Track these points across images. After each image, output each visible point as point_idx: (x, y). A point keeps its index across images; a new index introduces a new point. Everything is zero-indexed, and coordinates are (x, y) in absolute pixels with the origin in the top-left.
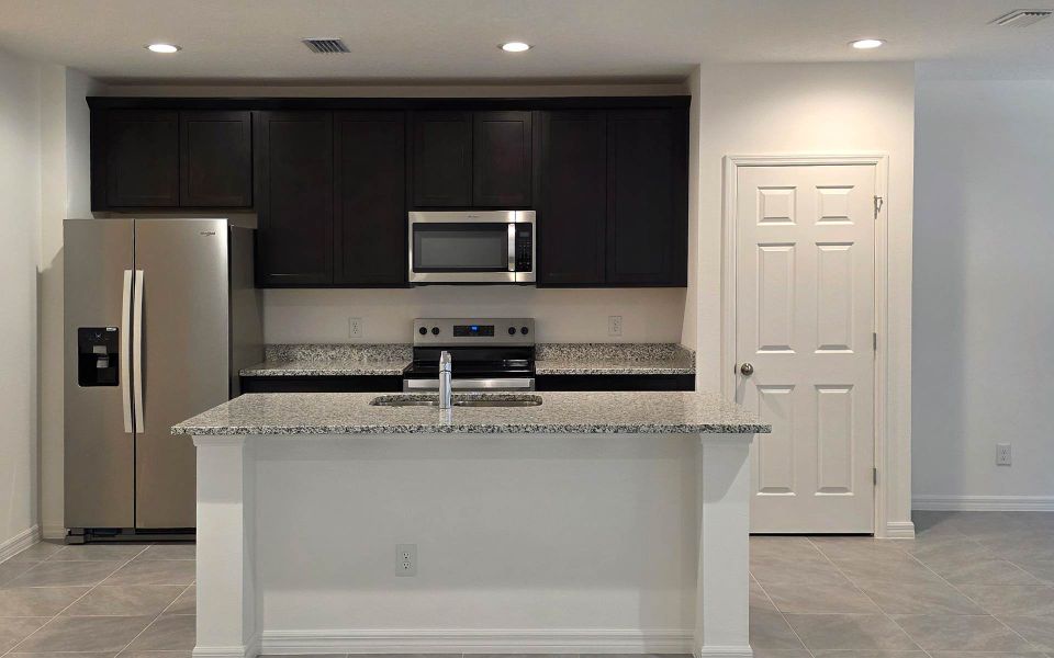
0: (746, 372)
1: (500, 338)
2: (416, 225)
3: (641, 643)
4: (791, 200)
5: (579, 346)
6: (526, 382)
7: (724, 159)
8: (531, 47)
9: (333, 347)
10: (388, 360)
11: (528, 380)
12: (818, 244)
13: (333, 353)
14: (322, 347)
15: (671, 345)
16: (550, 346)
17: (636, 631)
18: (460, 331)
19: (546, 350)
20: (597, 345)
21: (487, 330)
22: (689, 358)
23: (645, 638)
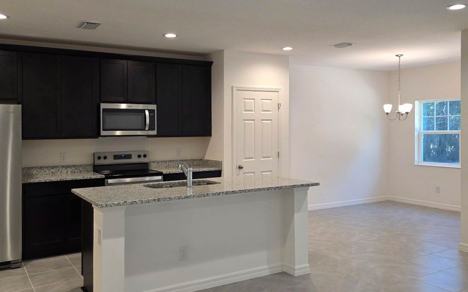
0: (240, 168)
1: (134, 160)
2: (105, 110)
3: (268, 271)
4: (253, 103)
5: (166, 162)
6: (160, 178)
7: (232, 87)
8: (177, 36)
9: (53, 167)
10: (81, 172)
11: (161, 177)
12: (262, 120)
13: (53, 170)
14: (47, 168)
15: (201, 159)
16: (154, 162)
17: (266, 267)
18: (116, 157)
19: (152, 164)
20: (173, 161)
21: (129, 157)
22: (220, 164)
23: (269, 268)
